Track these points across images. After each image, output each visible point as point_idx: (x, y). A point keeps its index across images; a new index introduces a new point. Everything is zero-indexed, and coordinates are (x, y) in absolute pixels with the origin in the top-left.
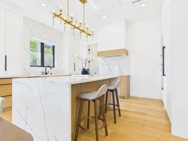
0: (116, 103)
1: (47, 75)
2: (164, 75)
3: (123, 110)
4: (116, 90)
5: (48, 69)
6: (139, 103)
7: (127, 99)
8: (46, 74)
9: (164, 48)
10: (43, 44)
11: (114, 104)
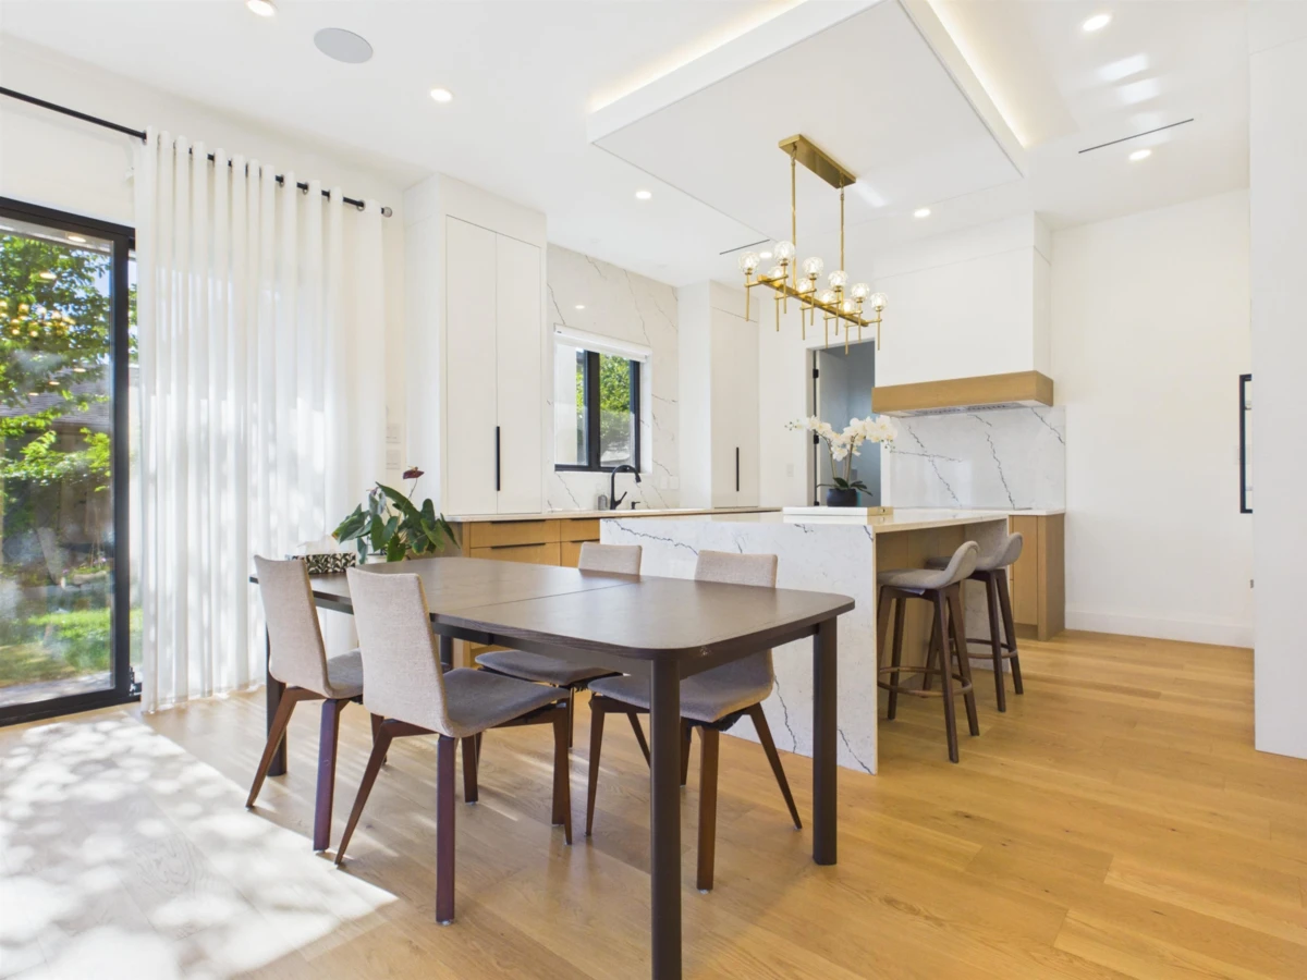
0: (1003, 639)
1: (619, 511)
2: (1244, 510)
3: (1030, 678)
4: (1001, 574)
5: (625, 481)
6: (1114, 658)
7: (1049, 638)
8: (614, 504)
9: (1245, 378)
10: (597, 355)
11: (994, 642)
